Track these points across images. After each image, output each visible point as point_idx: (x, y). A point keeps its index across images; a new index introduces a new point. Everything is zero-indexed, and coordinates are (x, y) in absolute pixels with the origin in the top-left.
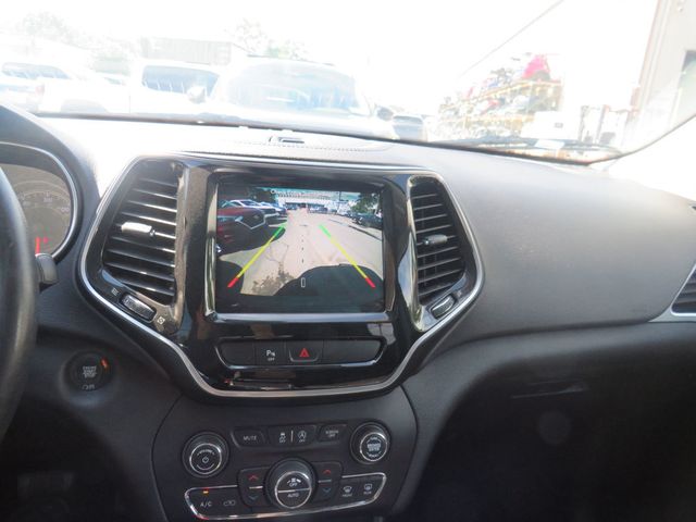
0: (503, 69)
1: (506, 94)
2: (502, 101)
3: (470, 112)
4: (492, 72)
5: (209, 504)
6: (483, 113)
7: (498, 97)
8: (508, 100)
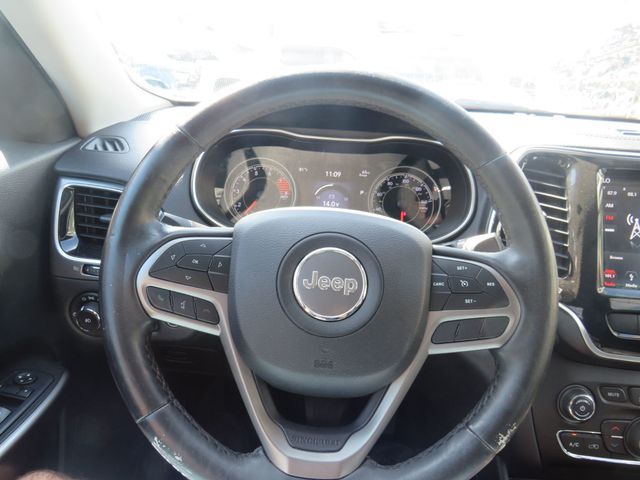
0: (630, 26)
1: (631, 52)
2: (626, 60)
3: (585, 73)
4: (617, 29)
5: (577, 444)
6: (600, 75)
7: (622, 55)
8: (633, 59)
